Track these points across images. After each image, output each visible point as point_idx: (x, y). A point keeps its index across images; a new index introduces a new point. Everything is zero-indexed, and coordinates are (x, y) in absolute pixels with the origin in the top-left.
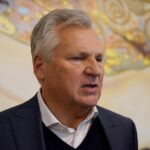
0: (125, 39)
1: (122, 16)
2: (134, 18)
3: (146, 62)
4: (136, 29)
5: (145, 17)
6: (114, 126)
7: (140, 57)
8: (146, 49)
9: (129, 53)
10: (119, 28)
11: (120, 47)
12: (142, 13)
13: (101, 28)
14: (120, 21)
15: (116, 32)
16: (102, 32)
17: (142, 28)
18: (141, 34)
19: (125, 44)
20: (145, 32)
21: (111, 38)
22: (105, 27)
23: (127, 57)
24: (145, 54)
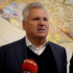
0: (62, 31)
1: (61, 22)
2: (66, 23)
3: (71, 40)
4: (67, 28)
5: (70, 23)
6: (56, 48)
7: (69, 38)
8: (71, 35)
9: (64, 37)
10: (60, 27)
11: (60, 34)
12: (69, 22)
13: (52, 26)
14: (60, 24)
15: (58, 28)
16: (53, 27)
17: (69, 27)
18: (68, 30)
19: (62, 33)
20: (70, 29)
21: (57, 30)
22: (54, 26)
23: (63, 38)
24: (70, 37)
